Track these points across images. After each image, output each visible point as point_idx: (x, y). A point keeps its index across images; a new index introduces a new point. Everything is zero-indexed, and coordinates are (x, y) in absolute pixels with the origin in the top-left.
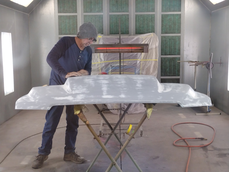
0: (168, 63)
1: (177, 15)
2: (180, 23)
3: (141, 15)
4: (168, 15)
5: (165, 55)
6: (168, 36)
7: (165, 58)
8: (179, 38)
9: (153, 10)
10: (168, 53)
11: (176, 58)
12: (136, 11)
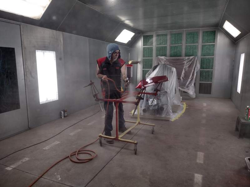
0: (204, 74)
1: (212, 45)
2: (214, 50)
3: (189, 46)
4: (206, 45)
5: (203, 69)
6: (206, 58)
7: (203, 71)
8: (213, 59)
9: (197, 42)
10: (205, 68)
11: (210, 71)
12: (186, 44)
